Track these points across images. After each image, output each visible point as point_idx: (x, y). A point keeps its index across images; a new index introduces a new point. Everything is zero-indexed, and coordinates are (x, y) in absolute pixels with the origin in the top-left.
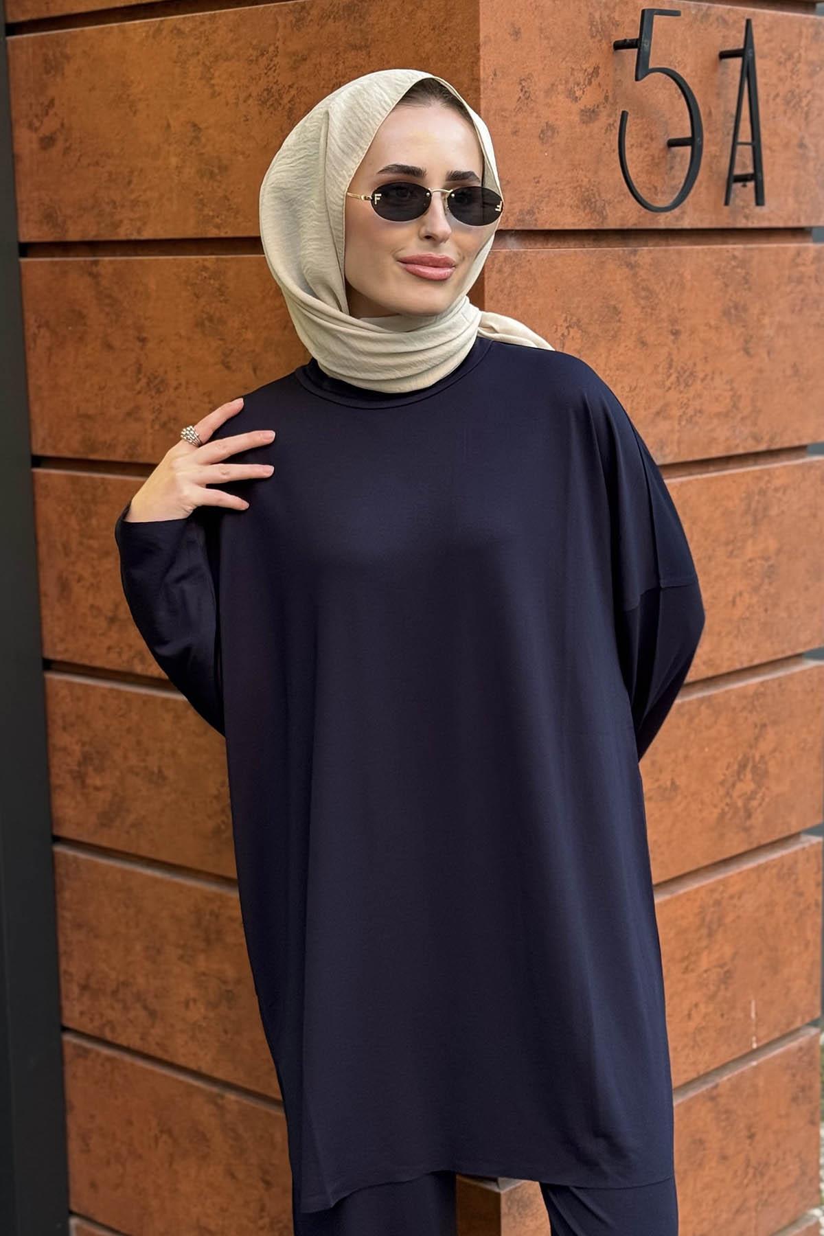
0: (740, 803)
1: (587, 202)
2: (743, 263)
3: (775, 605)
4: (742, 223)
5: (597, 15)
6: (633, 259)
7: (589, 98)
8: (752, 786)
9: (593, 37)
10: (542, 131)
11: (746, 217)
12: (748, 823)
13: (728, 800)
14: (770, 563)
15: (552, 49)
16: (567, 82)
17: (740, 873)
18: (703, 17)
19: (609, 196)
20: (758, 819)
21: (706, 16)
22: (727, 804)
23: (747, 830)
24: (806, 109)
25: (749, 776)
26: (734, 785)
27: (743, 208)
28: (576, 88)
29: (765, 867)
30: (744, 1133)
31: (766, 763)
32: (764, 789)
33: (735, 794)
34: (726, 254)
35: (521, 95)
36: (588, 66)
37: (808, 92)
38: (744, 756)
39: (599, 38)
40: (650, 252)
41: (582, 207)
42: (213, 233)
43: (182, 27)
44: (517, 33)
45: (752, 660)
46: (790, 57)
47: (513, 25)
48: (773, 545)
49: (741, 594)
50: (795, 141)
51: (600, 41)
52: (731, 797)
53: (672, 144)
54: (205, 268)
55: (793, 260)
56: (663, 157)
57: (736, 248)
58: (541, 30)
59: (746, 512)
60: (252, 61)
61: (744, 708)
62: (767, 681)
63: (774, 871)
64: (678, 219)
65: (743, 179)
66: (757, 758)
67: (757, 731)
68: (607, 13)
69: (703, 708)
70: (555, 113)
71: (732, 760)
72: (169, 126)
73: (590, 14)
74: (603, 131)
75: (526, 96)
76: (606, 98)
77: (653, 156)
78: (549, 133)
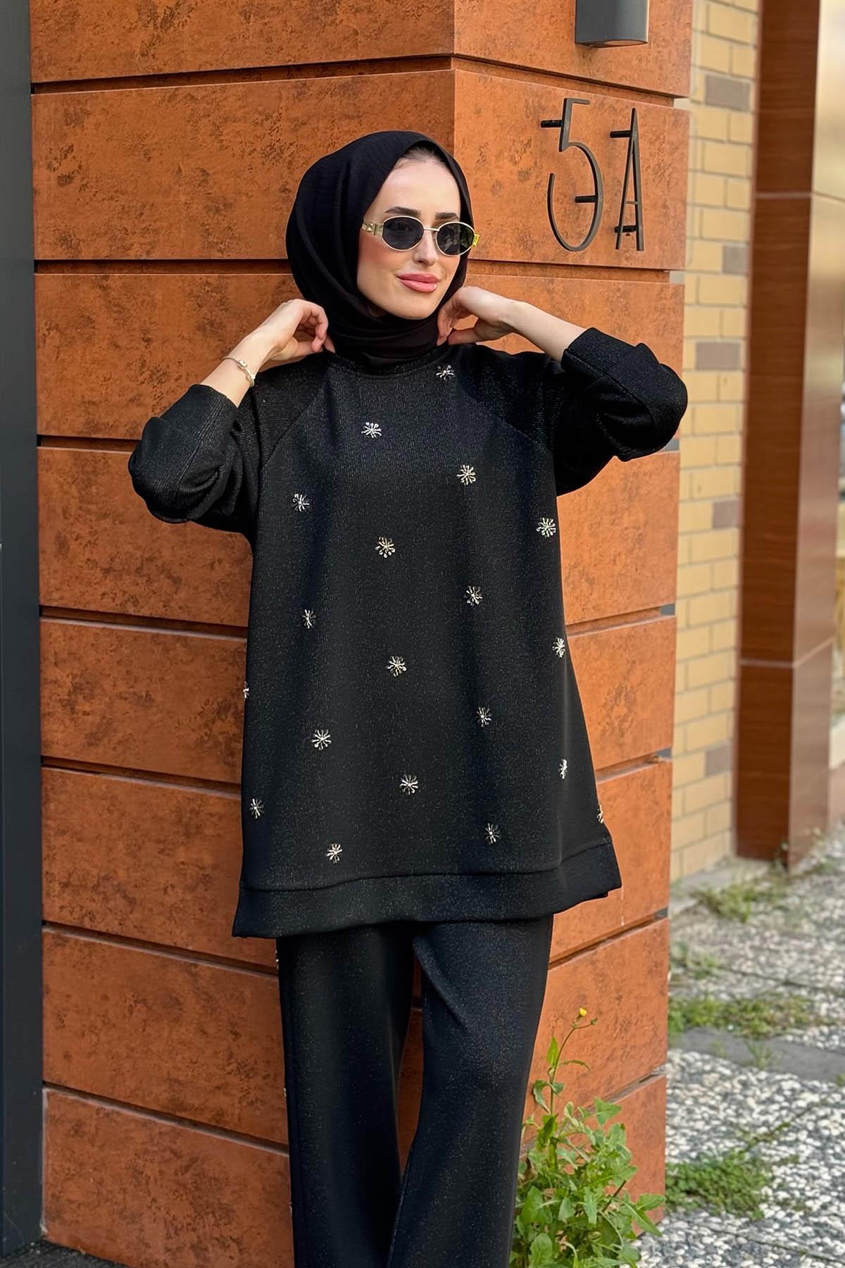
0: (616, 724)
1: (523, 240)
2: (625, 295)
3: (643, 566)
4: (624, 264)
5: (530, 102)
6: (551, 287)
7: (525, 162)
8: (625, 711)
9: (528, 117)
10: (493, 186)
11: (627, 259)
12: (621, 740)
13: (608, 720)
14: (640, 531)
15: (501, 124)
16: (510, 150)
17: (615, 780)
18: (600, 105)
19: (536, 238)
20: (628, 738)
21: (602, 104)
22: (607, 723)
23: (621, 745)
24: (668, 179)
25: (623, 702)
26: (612, 709)
27: (625, 252)
28: (516, 155)
29: (633, 778)
30: (614, 995)
31: (634, 693)
32: (633, 714)
33: (613, 715)
34: (613, 287)
35: (480, 158)
36: (524, 138)
37: (670, 165)
38: (620, 686)
39: (531, 118)
40: (563, 282)
41: (518, 245)
42: (217, 256)
43: (195, 94)
44: (478, 112)
45: (626, 609)
46: (658, 138)
47: (476, 105)
48: (642, 517)
49: (619, 554)
50: (660, 203)
51: (532, 121)
52: (610, 717)
53: (580, 200)
54: (208, 283)
55: (658, 295)
56: (573, 210)
57: (619, 283)
58: (494, 111)
59: (625, 489)
60: (257, 123)
61: (620, 647)
62: (636, 627)
63: (639, 781)
64: (582, 257)
65: (628, 229)
66: (629, 689)
67: (629, 665)
68: (537, 99)
69: (592, 643)
70: (502, 172)
71: (611, 688)
72: (180, 170)
73: (526, 100)
74: (533, 187)
75: (484, 159)
76: (535, 163)
77: (565, 208)
78: (498, 188)
